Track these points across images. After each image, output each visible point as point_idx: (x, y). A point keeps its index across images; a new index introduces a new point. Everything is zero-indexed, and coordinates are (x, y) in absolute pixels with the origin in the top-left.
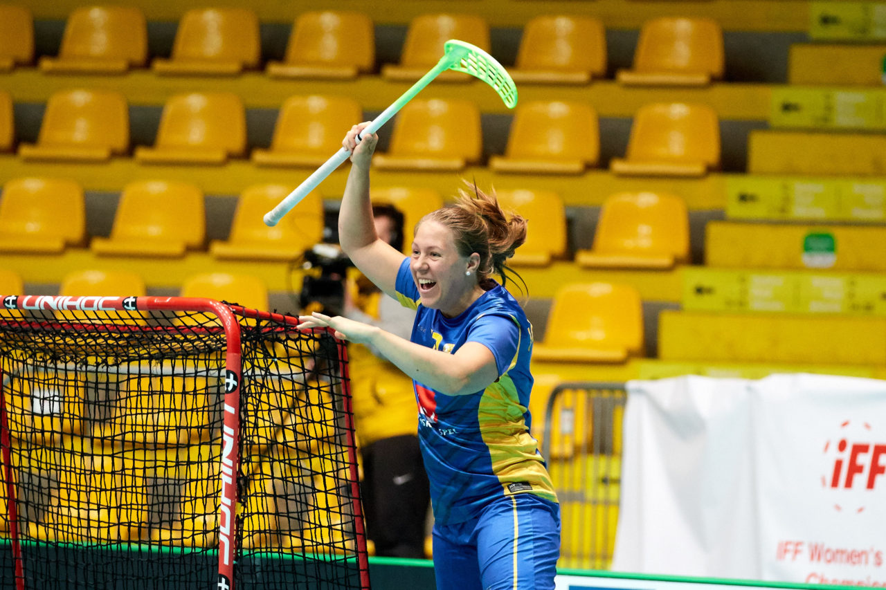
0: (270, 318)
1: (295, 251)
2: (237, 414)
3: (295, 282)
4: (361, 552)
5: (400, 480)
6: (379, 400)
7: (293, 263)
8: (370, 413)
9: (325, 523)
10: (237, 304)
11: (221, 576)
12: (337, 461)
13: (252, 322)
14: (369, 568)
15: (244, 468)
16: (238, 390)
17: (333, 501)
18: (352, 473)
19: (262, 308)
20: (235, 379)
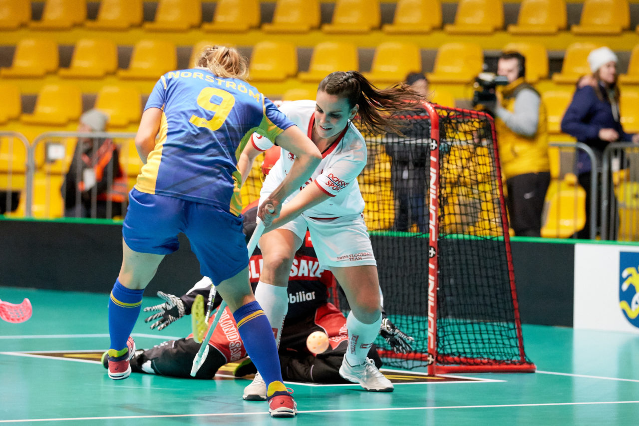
0: (455, 111)
1: (468, 77)
2: (438, 163)
3: (469, 94)
4: (506, 234)
5: (528, 196)
6: (516, 155)
7: (468, 84)
8: (510, 161)
9: (486, 218)
10: (436, 104)
11: (431, 247)
12: (492, 185)
13: (445, 113)
14: (510, 243)
15: (443, 191)
16: (437, 150)
17: (490, 206)
18: (499, 182)
19: (451, 105)
20: (436, 143)
